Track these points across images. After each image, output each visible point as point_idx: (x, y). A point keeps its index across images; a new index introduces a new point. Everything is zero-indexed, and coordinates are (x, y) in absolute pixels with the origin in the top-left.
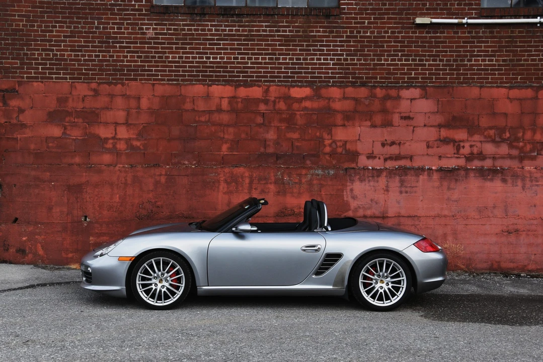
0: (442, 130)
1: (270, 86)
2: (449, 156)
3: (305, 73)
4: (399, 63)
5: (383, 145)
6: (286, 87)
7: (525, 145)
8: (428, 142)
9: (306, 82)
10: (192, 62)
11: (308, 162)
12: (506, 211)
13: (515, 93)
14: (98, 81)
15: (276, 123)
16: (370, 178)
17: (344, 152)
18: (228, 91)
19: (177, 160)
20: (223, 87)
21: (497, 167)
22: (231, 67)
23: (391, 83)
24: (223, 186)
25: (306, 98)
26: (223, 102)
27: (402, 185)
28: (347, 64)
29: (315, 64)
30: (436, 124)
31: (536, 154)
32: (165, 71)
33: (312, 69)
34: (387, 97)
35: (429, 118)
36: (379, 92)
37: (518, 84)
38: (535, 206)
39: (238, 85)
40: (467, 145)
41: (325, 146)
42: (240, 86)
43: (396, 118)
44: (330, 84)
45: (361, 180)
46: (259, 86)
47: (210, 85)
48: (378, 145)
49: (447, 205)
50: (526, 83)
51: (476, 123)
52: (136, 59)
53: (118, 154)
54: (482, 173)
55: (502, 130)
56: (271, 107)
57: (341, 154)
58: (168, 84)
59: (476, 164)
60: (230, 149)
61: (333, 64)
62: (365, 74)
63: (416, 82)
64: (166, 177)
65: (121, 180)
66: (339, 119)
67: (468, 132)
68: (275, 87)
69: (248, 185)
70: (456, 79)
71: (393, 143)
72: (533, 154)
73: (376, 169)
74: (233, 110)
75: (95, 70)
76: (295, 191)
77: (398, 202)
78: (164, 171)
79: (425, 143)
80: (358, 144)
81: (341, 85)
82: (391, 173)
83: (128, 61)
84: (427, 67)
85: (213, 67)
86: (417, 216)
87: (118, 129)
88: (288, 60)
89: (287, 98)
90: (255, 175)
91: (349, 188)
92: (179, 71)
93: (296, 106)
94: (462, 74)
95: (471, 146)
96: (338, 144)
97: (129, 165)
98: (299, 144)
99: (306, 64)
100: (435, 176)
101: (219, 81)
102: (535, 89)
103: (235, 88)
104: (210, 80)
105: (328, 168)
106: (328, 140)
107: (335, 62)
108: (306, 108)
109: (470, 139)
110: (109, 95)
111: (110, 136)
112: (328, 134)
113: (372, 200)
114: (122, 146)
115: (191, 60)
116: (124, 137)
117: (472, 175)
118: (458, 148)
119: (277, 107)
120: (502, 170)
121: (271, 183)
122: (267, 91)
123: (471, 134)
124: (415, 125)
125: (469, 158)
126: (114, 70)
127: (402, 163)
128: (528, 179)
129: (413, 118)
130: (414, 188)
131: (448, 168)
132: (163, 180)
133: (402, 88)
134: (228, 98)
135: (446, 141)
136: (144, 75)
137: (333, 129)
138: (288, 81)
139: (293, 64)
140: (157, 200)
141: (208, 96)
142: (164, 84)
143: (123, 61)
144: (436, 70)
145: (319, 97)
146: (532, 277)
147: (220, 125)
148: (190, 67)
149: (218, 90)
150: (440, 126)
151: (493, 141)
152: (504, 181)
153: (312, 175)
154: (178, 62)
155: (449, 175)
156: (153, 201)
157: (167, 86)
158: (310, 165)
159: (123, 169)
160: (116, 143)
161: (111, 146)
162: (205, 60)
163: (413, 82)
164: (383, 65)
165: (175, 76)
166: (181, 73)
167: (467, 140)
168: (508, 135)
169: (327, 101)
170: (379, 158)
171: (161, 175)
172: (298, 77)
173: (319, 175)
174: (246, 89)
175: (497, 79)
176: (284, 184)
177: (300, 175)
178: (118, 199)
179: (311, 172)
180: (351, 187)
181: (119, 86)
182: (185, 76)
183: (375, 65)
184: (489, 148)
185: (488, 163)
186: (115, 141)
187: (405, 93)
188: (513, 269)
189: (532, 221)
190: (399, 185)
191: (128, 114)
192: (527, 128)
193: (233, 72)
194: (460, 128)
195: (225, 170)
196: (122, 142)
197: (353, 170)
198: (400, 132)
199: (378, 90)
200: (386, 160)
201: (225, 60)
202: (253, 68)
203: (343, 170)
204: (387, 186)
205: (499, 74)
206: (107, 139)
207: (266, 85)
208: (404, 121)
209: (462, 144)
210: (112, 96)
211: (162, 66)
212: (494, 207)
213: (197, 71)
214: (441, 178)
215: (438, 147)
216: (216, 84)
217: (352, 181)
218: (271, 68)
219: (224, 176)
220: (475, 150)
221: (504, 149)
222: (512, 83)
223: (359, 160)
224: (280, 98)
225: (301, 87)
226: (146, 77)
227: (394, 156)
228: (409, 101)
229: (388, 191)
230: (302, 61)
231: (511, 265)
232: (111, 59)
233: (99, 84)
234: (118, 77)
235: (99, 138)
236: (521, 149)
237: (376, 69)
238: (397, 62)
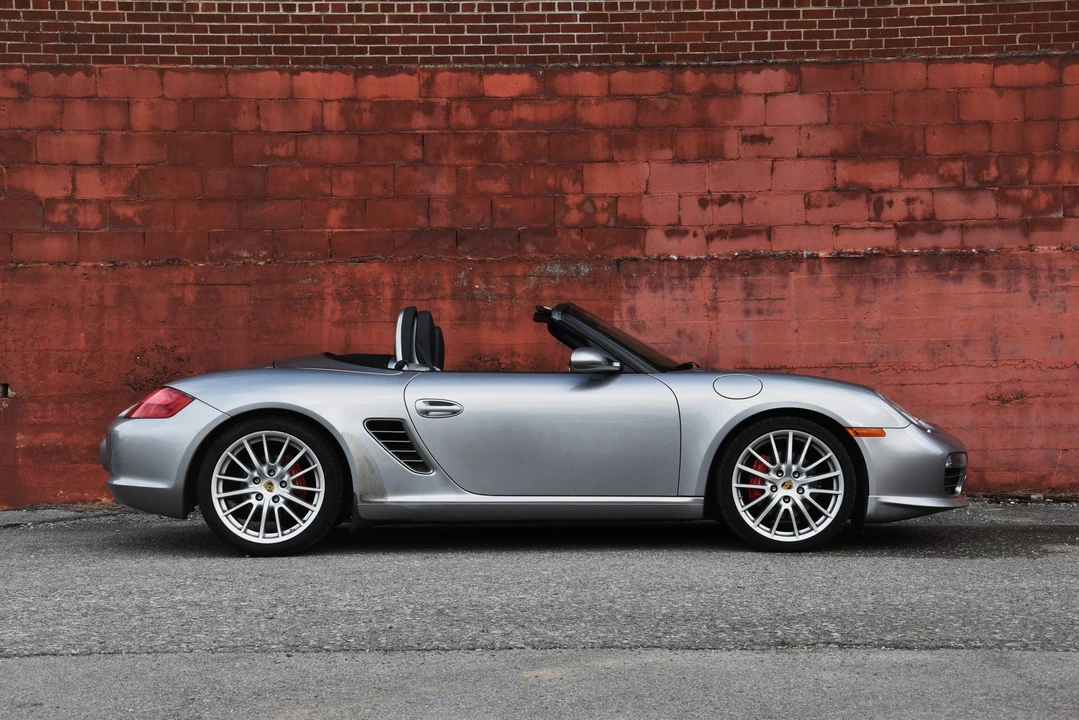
0: (840, 165)
1: (437, 71)
2: (858, 225)
3: (518, 39)
4: (736, 10)
5: (703, 203)
6: (473, 74)
7: (1036, 195)
8: (807, 195)
9: (521, 60)
10: (252, 19)
11: (530, 248)
12: (994, 350)
13: (1008, 73)
14: (28, 64)
15: (452, 158)
16: (676, 282)
17: (612, 223)
18: (337, 84)
19: (221, 249)
20: (326, 75)
21: (971, 248)
22: (344, 29)
23: (718, 58)
24: (331, 308)
25: (522, 99)
26: (327, 112)
27: (749, 295)
28: (614, 18)
29: (541, 18)
30: (825, 151)
31: (1061, 215)
32: (188, 40)
33: (534, 29)
34: (709, 93)
35: (808, 138)
36: (691, 80)
37: (1015, 53)
38: (1062, 337)
39: (360, 70)
40: (899, 198)
41: (568, 209)
42: (365, 72)
43: (732, 142)
44: (577, 65)
45: (655, 287)
46: (411, 72)
47: (297, 72)
48: (692, 203)
49: (855, 339)
50: (1035, 48)
51: (920, 148)
52: (117, 11)
53: (82, 236)
54: (937, 263)
55: (979, 162)
56: (441, 122)
57: (606, 226)
58: (197, 70)
59: (922, 241)
60: (348, 220)
61: (582, 19)
62: (658, 38)
63: (778, 55)
64: (197, 288)
65: (90, 299)
66: (599, 146)
67: (901, 169)
68: (448, 73)
69: (389, 304)
70: (869, 44)
71: (726, 199)
72: (1054, 216)
73: (689, 260)
74: (351, 130)
75: (18, 37)
76: (500, 314)
77: (742, 337)
78: (192, 274)
79: (802, 197)
80: (643, 201)
81: (603, 65)
82: (723, 268)
83: (97, 17)
84: (801, 19)
85: (300, 29)
86: (785, 367)
87: (79, 176)
88: (476, 10)
89: (477, 100)
90: (405, 280)
91: (625, 306)
92: (221, 40)
93: (497, 117)
94: (885, 33)
95: (909, 201)
96: (599, 203)
97: (109, 262)
98: (508, 206)
99: (520, 18)
100: (827, 273)
101: (316, 61)
102: (1057, 61)
103: (356, 78)
104: (295, 61)
105: (574, 260)
106: (575, 194)
107: (588, 11)
108: (520, 122)
109: (905, 184)
110: (56, 97)
111: (60, 194)
112: (574, 182)
113: (679, 333)
114: (89, 217)
115: (249, 13)
116: (96, 197)
117: (912, 268)
118: (878, 207)
119: (454, 121)
120: (982, 254)
121: (443, 298)
122: (429, 84)
123: (907, 172)
124: (776, 155)
125: (905, 230)
126: (65, 38)
127: (750, 244)
128: (1043, 275)
129: (772, 139)
130: (777, 303)
131: (855, 253)
132: (190, 295)
133: (744, 68)
134: (339, 101)
135: (850, 191)
136: (138, 50)
137: (585, 169)
138: (478, 60)
139: (488, 19)
140: (176, 343)
141: (292, 97)
142: (185, 72)
143: (86, 17)
144: (822, 24)
145: (552, 94)
146: (1058, 501)
147: (323, 165)
148: (247, 29)
149: (313, 83)
150: (834, 156)
151: (960, 188)
152: (988, 279)
153: (540, 277)
154: (219, 18)
155: (857, 269)
156: (168, 345)
157: (194, 74)
158: (533, 255)
159: (95, 272)
160: (75, 211)
161: (63, 218)
162: (281, 12)
163: (769, 56)
164: (699, 16)
165: (213, 50)
166: (226, 45)
167: (900, 187)
168: (994, 172)
169: (570, 103)
170: (695, 235)
171: (184, 285)
172: (500, 50)
173: (555, 277)
174: (382, 80)
175: (968, 41)
176: (473, 298)
177: (511, 278)
178: (83, 342)
179: (536, 270)
180: (632, 302)
181: (80, 75)
182: (235, 50)
183: (679, 16)
184: (951, 205)
185: (949, 240)
186: (74, 206)
187: (753, 82)
188: (1015, 486)
189: (1056, 373)
190: (741, 295)
191: (103, 142)
192: (1039, 155)
193: (350, 40)
194: (880, 159)
195: (336, 271)
196: (90, 208)
197: (634, 263)
198: (742, 172)
199: (688, 76)
200: (712, 240)
201: (330, 13)
202: (397, 29)
203: (610, 264)
204: (715, 299)
205: (970, 30)
206: (52, 202)
207: (427, 70)
208: (749, 146)
209: (887, 197)
210: (62, 99)
211: (181, 29)
212: (966, 343)
213: (264, 40)
214: (840, 278)
215: (830, 206)
216: (309, 70)
217: (633, 289)
218: (439, 29)
219: (334, 282)
220: (919, 211)
221: (986, 206)
222: (1000, 50)
223: (648, 240)
224: (460, 99)
225: (508, 72)
226: (143, 54)
227: (729, 229)
228: (761, 100)
229: (716, 309)
230: (509, 13)
231: (1010, 477)
232: (57, 11)
233: (30, 71)
234: (76, 54)
235: (36, 199)
236: (1026, 205)
237: (682, 27)
238: (731, 10)
